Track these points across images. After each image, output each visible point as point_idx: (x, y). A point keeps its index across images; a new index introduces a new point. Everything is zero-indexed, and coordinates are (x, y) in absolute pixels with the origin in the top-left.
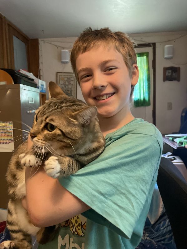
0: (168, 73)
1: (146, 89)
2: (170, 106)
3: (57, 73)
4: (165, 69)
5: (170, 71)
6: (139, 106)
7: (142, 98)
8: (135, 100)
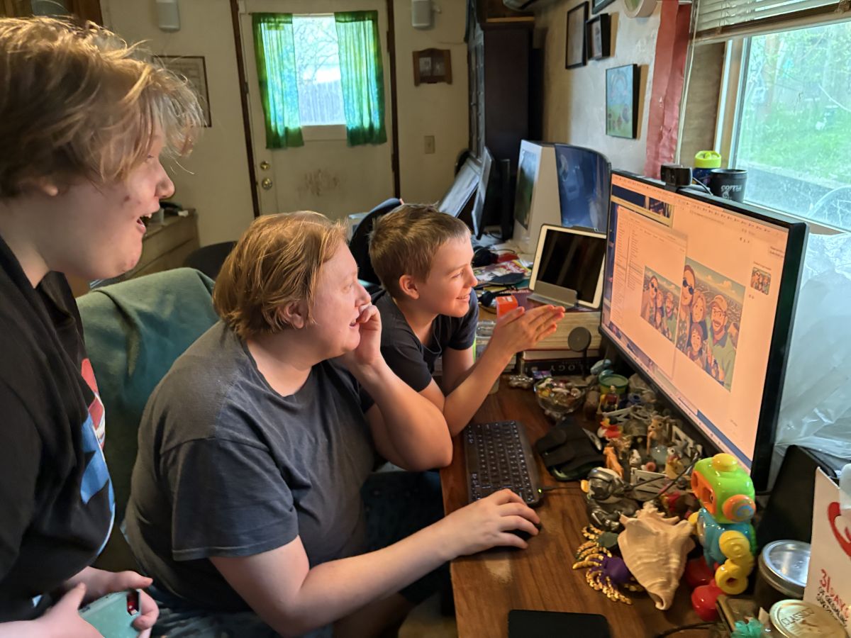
0: (425, 64)
1: (374, 104)
2: (430, 144)
3: (153, 57)
4: (418, 55)
5: (429, 59)
6: (359, 143)
7: (366, 125)
8: (350, 128)
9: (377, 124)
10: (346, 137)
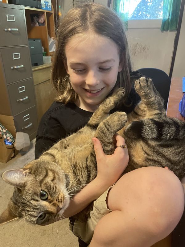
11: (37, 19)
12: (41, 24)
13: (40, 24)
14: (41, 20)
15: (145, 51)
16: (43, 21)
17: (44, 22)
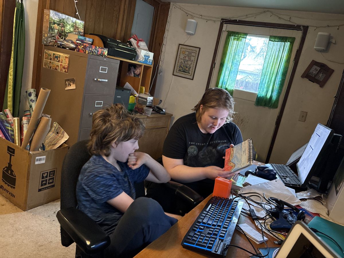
0: (315, 70)
1: (277, 86)
2: (304, 116)
3: (180, 44)
6: (261, 105)
7: (269, 96)
8: (259, 96)
9: (274, 97)
10: (255, 100)
11: (134, 70)
12: (137, 75)
13: (135, 75)
14: (137, 71)
15: (243, 123)
16: (138, 73)
17: (140, 74)
